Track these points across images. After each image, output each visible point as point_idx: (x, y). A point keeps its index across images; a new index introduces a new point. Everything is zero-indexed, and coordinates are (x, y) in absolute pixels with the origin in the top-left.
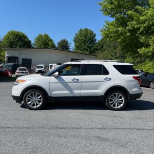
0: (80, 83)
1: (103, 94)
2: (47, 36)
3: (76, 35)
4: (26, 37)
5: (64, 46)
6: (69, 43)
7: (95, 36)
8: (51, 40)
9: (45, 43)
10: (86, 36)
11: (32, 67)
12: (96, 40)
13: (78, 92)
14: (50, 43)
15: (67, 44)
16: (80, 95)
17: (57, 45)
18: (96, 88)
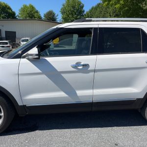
0: (92, 74)
1: (142, 97)
2: (32, 7)
3: (64, 5)
4: (9, 8)
5: (51, 18)
6: (56, 15)
7: (83, 7)
8: (37, 12)
9: (31, 14)
10: (74, 7)
11: (17, 40)
12: (84, 11)
13: (85, 94)
14: (35, 15)
15: (54, 16)
16: (90, 100)
17: (43, 17)
18: (128, 83)
